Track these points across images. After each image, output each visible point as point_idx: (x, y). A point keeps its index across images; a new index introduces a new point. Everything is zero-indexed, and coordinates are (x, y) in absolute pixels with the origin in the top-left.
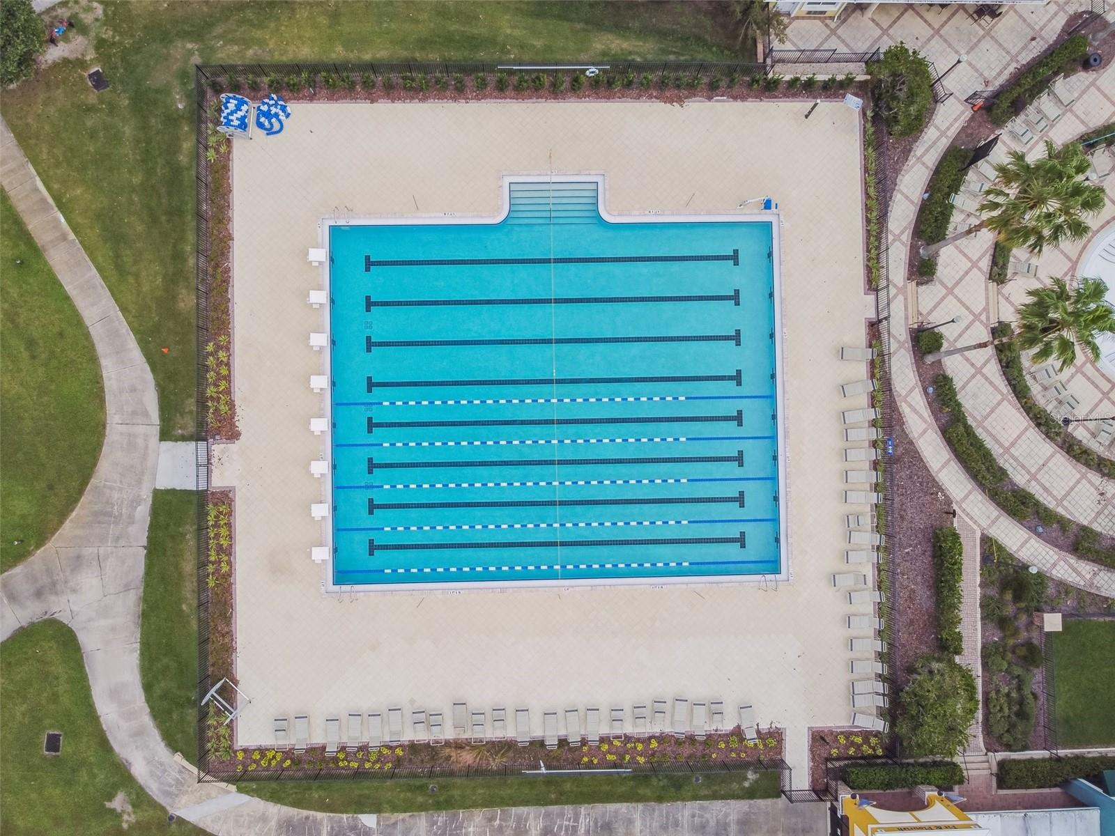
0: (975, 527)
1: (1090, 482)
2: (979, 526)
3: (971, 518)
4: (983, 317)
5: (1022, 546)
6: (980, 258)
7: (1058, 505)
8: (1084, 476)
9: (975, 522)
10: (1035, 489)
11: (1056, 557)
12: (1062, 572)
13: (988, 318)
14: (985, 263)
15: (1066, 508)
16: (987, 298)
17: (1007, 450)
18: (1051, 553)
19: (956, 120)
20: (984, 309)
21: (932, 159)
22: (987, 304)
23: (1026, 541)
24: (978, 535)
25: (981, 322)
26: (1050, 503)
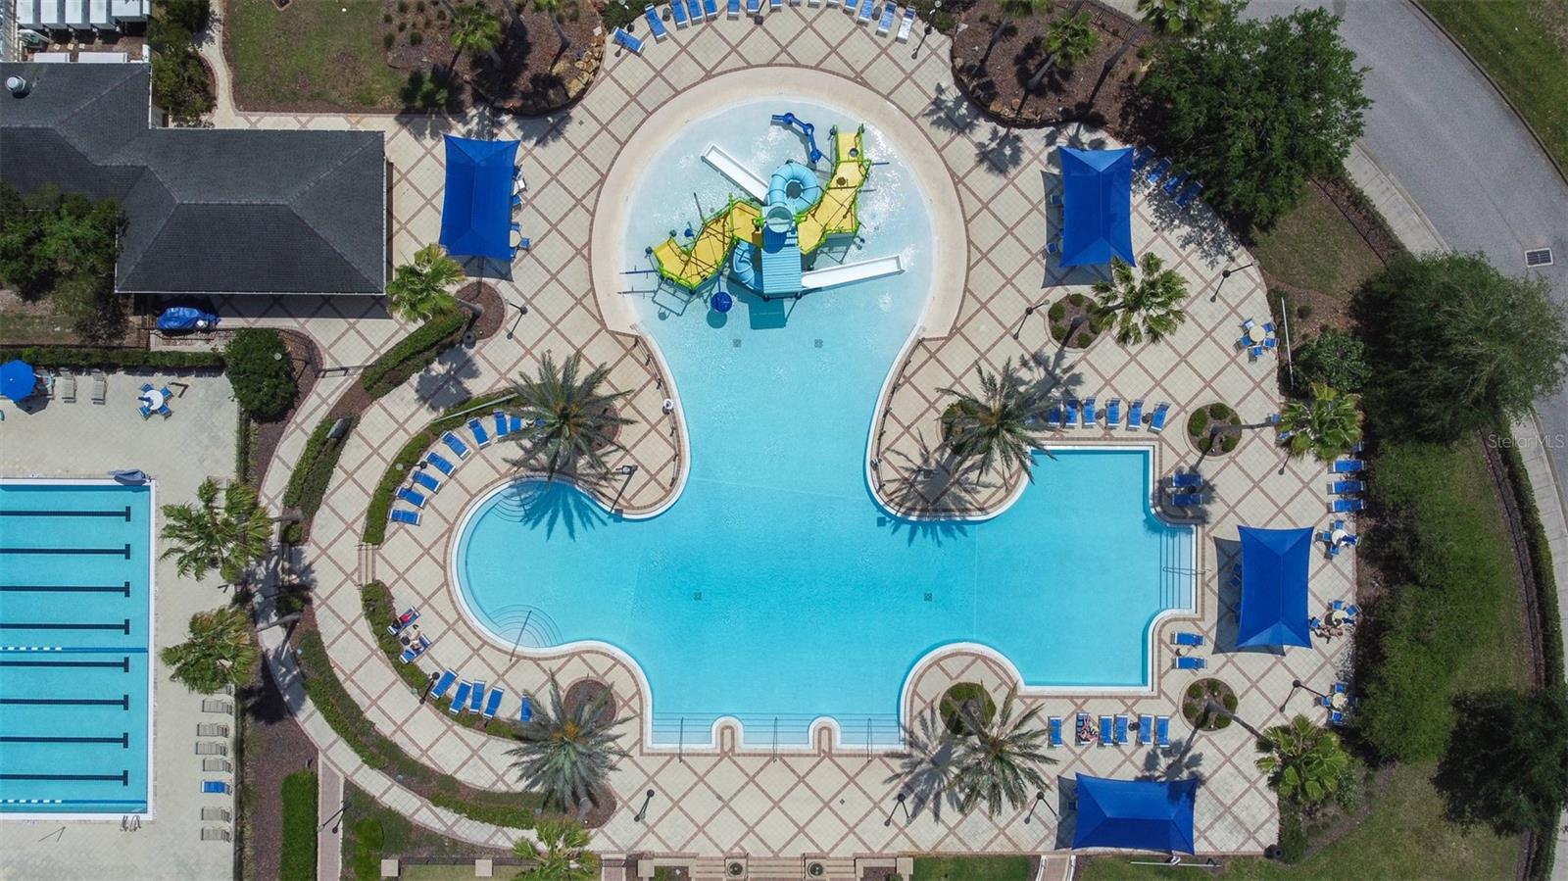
0: (339, 773)
1: (456, 734)
2: (344, 773)
3: (336, 766)
4: (355, 577)
5: (385, 793)
6: (355, 521)
7: (422, 755)
8: (449, 728)
9: (340, 770)
10: (399, 739)
11: (419, 803)
12: (424, 817)
13: (360, 578)
14: (360, 526)
15: (431, 759)
16: (360, 559)
17: (374, 703)
18: (415, 799)
19: (338, 388)
20: (356, 569)
21: (311, 427)
22: (360, 564)
23: (389, 788)
24: (342, 782)
25: (353, 581)
26: (413, 753)
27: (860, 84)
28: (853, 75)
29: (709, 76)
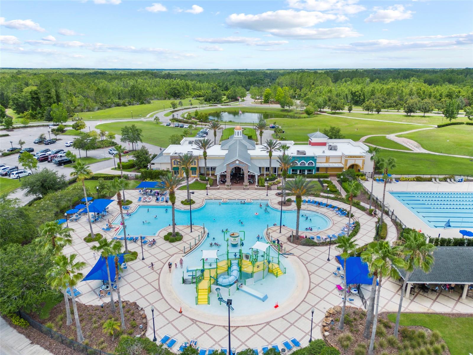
4: (357, 218)
27: (194, 320)
28: (197, 323)
29: (268, 323)
